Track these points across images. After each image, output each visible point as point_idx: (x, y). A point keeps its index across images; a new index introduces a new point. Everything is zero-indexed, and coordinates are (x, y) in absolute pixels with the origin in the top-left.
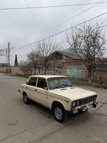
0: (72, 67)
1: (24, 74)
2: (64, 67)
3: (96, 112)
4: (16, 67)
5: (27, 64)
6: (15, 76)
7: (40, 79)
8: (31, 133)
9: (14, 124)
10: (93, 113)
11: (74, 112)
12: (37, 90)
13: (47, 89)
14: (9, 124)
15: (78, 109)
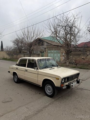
0: (52, 52)
1: (10, 58)
2: (46, 51)
3: (78, 87)
4: (2, 52)
5: (12, 50)
6: (2, 60)
7: (29, 60)
8: (25, 108)
9: (8, 102)
10: (75, 88)
11: (64, 88)
12: (27, 70)
13: (37, 69)
14: (3, 102)
15: (66, 85)
